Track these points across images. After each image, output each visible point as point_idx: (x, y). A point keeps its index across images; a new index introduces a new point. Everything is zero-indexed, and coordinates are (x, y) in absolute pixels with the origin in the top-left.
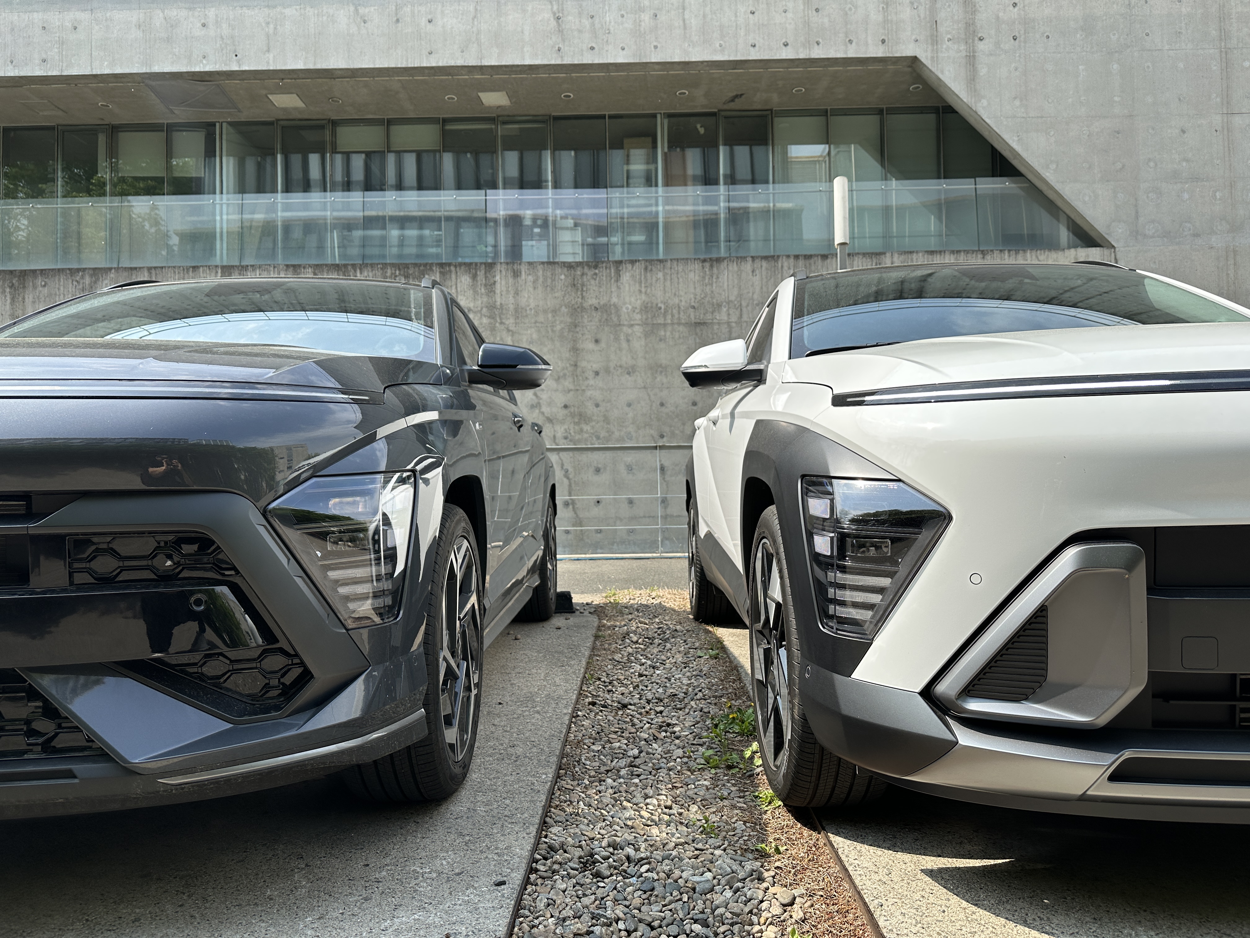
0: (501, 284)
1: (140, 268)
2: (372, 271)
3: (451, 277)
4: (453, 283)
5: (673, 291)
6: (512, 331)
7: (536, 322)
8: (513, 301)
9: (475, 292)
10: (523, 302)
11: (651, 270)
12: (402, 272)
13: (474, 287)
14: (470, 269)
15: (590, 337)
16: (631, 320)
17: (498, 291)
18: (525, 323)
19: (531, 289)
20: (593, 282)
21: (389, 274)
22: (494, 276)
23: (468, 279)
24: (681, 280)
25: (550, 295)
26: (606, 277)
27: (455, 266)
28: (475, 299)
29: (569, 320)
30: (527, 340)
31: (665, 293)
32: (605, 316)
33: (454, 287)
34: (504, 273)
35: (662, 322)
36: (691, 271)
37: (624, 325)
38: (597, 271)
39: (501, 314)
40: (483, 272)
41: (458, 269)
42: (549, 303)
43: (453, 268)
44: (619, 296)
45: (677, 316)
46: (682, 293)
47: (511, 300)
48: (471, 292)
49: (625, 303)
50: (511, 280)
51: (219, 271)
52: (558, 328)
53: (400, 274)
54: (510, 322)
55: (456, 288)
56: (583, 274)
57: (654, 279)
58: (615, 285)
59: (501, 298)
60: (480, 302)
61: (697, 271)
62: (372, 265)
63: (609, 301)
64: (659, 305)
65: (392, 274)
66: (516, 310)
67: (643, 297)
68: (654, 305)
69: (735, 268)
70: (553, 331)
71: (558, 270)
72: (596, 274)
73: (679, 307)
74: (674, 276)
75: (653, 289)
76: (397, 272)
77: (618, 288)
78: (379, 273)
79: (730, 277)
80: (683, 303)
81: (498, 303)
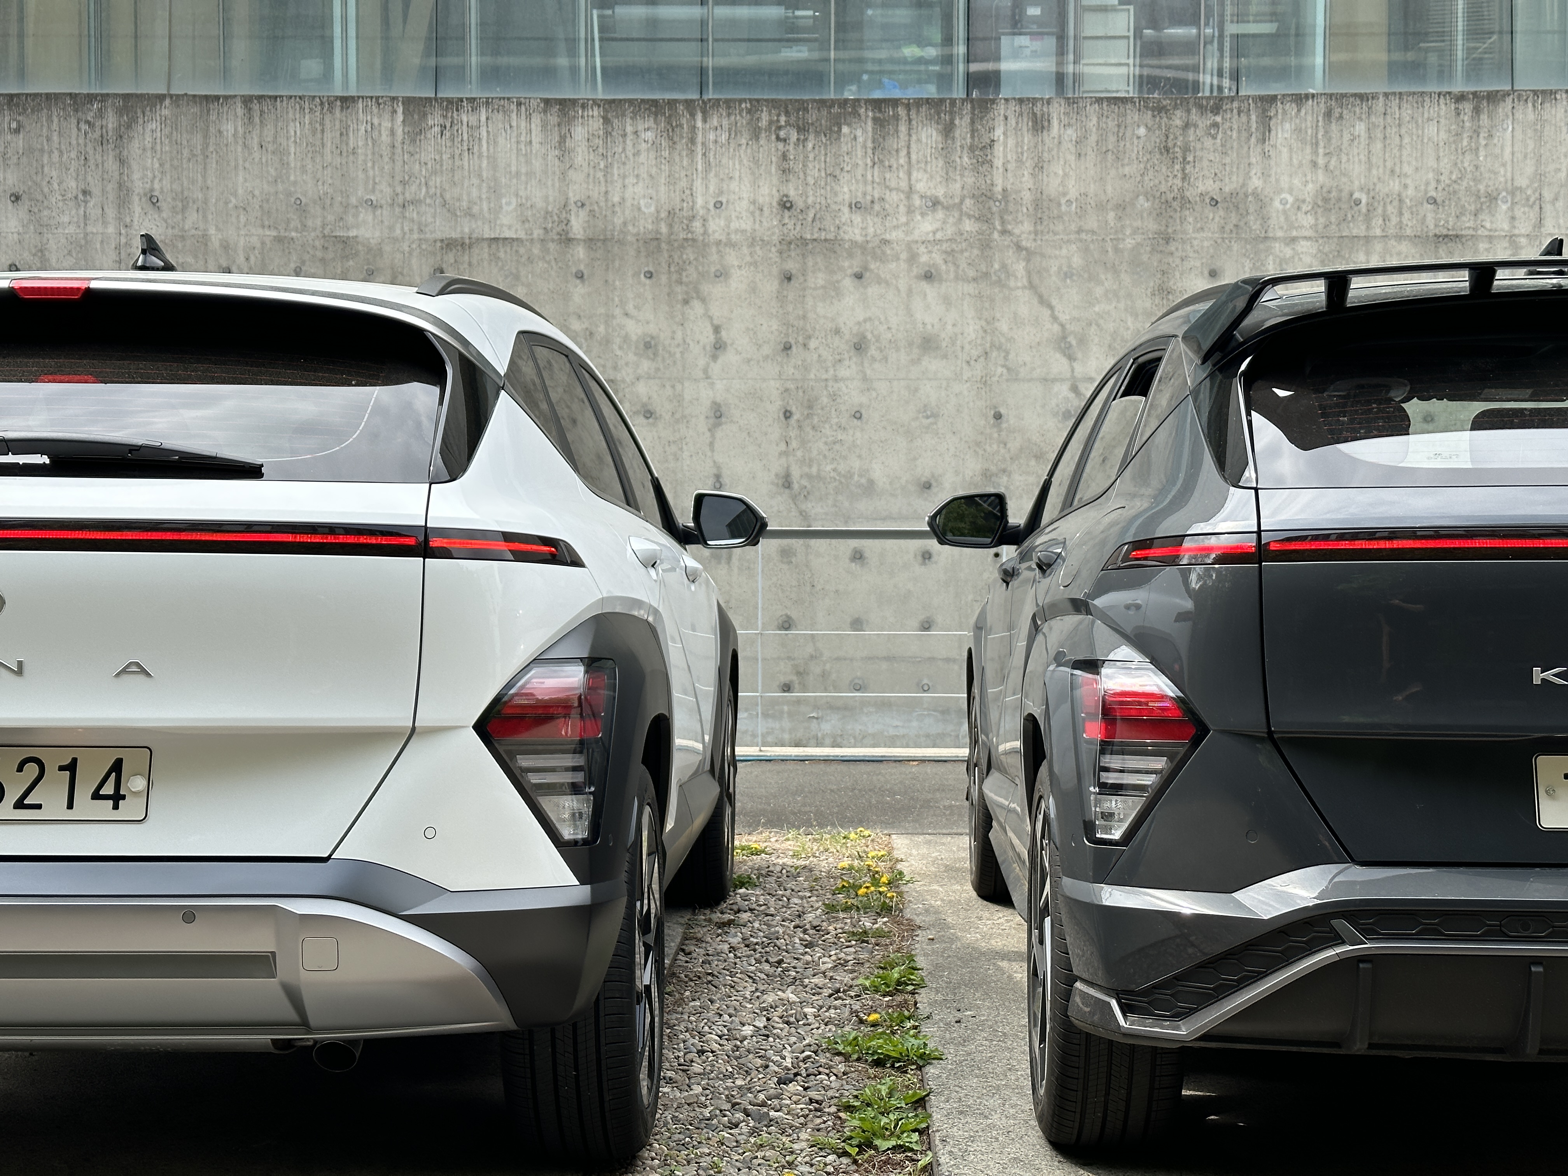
0: (1005, 146)
1: (226, 98)
2: (729, 115)
3: (897, 131)
4: (902, 143)
5: (1389, 164)
6: (1026, 249)
7: (1080, 231)
8: (1031, 185)
9: (949, 164)
10: (1052, 186)
11: (1341, 117)
12: (793, 119)
13: (946, 152)
14: (939, 114)
15: (1198, 264)
16: (1291, 227)
17: (998, 163)
18: (1055, 234)
19: (1072, 158)
20: (1208, 142)
21: (764, 123)
22: (992, 129)
23: (934, 133)
24: (1406, 140)
25: (1113, 172)
26: (1239, 131)
27: (908, 107)
28: (947, 179)
29: (1152, 225)
30: (1060, 268)
31: (1369, 170)
32: (1234, 219)
33: (903, 153)
34: (1012, 121)
35: (1363, 233)
36: (1429, 119)
37: (1275, 239)
38: (1218, 119)
39: (1003, 212)
40: (967, 119)
41: (913, 113)
42: (1109, 189)
43: (901, 111)
44: (1265, 175)
45: (1394, 220)
46: (1407, 169)
47: (1027, 181)
48: (941, 163)
49: (1280, 191)
50: (1027, 138)
51: (400, 110)
52: (1129, 243)
53: (788, 123)
54: (1024, 229)
55: (909, 153)
56: (1187, 126)
57: (1347, 137)
58: (1259, 149)
59: (1005, 178)
60: (958, 186)
61: (1443, 121)
62: (728, 103)
63: (1244, 185)
64: (1356, 195)
65: (771, 122)
66: (1037, 204)
67: (1321, 177)
68: (1345, 195)
69: (1531, 116)
70: (1117, 250)
71: (1132, 116)
72: (1215, 125)
73: (1401, 201)
74: (1392, 131)
75: (1344, 159)
76: (783, 119)
77: (1265, 156)
78: (743, 120)
79: (1519, 135)
80: (1410, 192)
81: (999, 189)
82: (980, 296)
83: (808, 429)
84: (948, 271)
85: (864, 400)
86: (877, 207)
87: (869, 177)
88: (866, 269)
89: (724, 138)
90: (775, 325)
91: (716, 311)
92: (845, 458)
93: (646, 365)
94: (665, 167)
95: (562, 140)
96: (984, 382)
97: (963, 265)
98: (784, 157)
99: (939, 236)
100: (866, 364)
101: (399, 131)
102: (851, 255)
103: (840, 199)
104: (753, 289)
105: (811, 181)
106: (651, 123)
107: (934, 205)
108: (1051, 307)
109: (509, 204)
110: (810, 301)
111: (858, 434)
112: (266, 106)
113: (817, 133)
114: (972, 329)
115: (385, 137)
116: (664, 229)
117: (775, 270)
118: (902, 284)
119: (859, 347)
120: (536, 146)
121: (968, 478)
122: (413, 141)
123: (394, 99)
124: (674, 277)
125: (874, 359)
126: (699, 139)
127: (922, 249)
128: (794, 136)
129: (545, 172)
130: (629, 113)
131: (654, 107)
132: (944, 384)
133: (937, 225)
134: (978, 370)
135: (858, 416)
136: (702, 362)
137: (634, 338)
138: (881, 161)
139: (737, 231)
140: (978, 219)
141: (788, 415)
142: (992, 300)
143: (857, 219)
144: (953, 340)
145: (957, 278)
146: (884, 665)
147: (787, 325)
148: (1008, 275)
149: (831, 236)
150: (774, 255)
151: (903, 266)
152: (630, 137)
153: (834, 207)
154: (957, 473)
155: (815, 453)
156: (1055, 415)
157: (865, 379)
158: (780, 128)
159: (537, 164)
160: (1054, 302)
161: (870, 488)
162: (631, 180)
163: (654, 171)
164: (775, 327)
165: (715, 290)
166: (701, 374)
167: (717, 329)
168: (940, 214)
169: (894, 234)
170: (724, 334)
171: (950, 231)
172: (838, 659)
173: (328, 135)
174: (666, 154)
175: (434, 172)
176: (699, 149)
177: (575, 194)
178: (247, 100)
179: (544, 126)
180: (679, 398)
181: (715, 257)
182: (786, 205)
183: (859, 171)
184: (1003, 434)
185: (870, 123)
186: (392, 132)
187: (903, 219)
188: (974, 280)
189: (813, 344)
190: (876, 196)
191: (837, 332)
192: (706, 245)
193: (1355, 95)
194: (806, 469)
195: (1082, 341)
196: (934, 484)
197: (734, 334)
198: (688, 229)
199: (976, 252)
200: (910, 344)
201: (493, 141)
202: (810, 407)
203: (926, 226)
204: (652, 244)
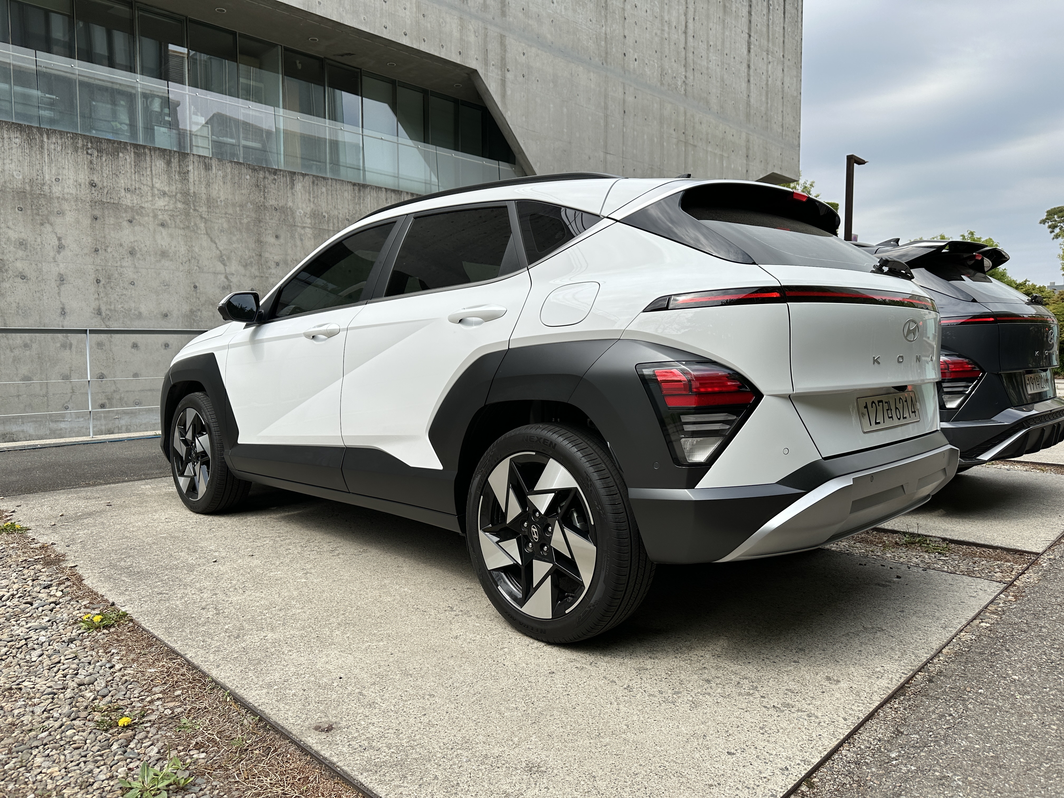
0: (194, 174)
2: (61, 138)
3: (145, 159)
4: (148, 166)
5: (334, 204)
6: (205, 218)
7: (226, 213)
8: (205, 192)
9: (170, 177)
10: (214, 194)
11: (317, 184)
12: (95, 146)
13: (168, 172)
14: (164, 155)
15: (271, 232)
16: (303, 222)
17: (191, 180)
18: (216, 213)
19: (221, 183)
20: (273, 186)
21: (80, 145)
22: (188, 166)
23: (163, 163)
24: (339, 197)
25: (238, 192)
26: (283, 183)
27: (150, 150)
28: (169, 184)
29: (253, 215)
30: (219, 228)
31: (328, 205)
32: (283, 216)
33: (149, 170)
34: (196, 164)
35: (327, 228)
36: (345, 190)
37: (298, 226)
38: (276, 177)
39: (194, 201)
40: (177, 160)
41: (152, 153)
42: (237, 198)
43: (147, 151)
44: (293, 202)
45: (336, 225)
46: (340, 207)
47: (203, 190)
48: (166, 177)
49: (299, 208)
50: (203, 172)
52: (245, 221)
53: (92, 147)
54: (203, 209)
55: (151, 170)
56: (264, 178)
57: (320, 192)
58: (290, 192)
59: (194, 187)
60: (174, 187)
62: (61, 133)
63: (286, 204)
64: (324, 214)
65: (83, 145)
66: (208, 200)
67: (312, 206)
68: (320, 213)
70: (241, 223)
71: (244, 170)
72: (275, 179)
73: (338, 218)
74: (334, 192)
75: (319, 200)
76: (89, 145)
77: (293, 194)
78: (69, 142)
79: (372, 201)
80: (341, 215)
81: (192, 191)
83: (109, 288)
84: (171, 224)
85: (135, 277)
86: (137, 192)
87: (133, 178)
88: (134, 218)
89: (59, 148)
90: (90, 239)
91: (60, 231)
92: (127, 302)
93: (20, 253)
94: (27, 158)
96: (189, 272)
97: (178, 221)
98: (91, 162)
99: (166, 208)
100: (135, 261)
102: (126, 211)
103: (119, 185)
104: (78, 222)
105: (105, 175)
106: (18, 135)
107: (164, 194)
108: (216, 244)
110: (107, 231)
111: (133, 292)
113: (107, 154)
114: (183, 250)
116: (28, 188)
117: (89, 215)
118: (151, 227)
121: (183, 312)
124: (35, 212)
125: (139, 259)
126: (46, 147)
127: (159, 213)
128: (96, 153)
130: (5, 128)
131: (19, 128)
132: (172, 271)
133: (166, 203)
134: (186, 267)
135: (132, 283)
136: (52, 254)
137: (13, 240)
138: (139, 172)
139: (68, 193)
140: (184, 203)
141: (98, 281)
142: (191, 238)
143: (128, 196)
144: (175, 253)
146: (149, 393)
147: (96, 240)
148: (197, 229)
149: (115, 202)
150: (87, 206)
151: (151, 219)
152: (6, 140)
153: (118, 189)
154: (179, 310)
155: (113, 299)
156: (219, 288)
157: (135, 267)
158: (88, 149)
160: (217, 241)
161: (140, 316)
162: (7, 161)
163: (21, 159)
164: (90, 241)
165: (58, 220)
166: (52, 260)
167: (59, 239)
168: (167, 199)
169: (146, 204)
170: (63, 241)
171: (171, 207)
172: (127, 391)
174: (27, 151)
176: (46, 152)
180: (40, 271)
181: (57, 205)
182: (93, 185)
183: (129, 175)
184: (198, 294)
185: (132, 154)
187: (150, 199)
188: (183, 228)
189: (109, 250)
190: (137, 186)
191: (121, 245)
193: (321, 177)
194: (109, 307)
195: (229, 258)
196: (169, 314)
197: (68, 241)
198: (41, 189)
199: (183, 217)
200: (156, 254)
202: (109, 278)
203: (161, 203)
204: (21, 194)
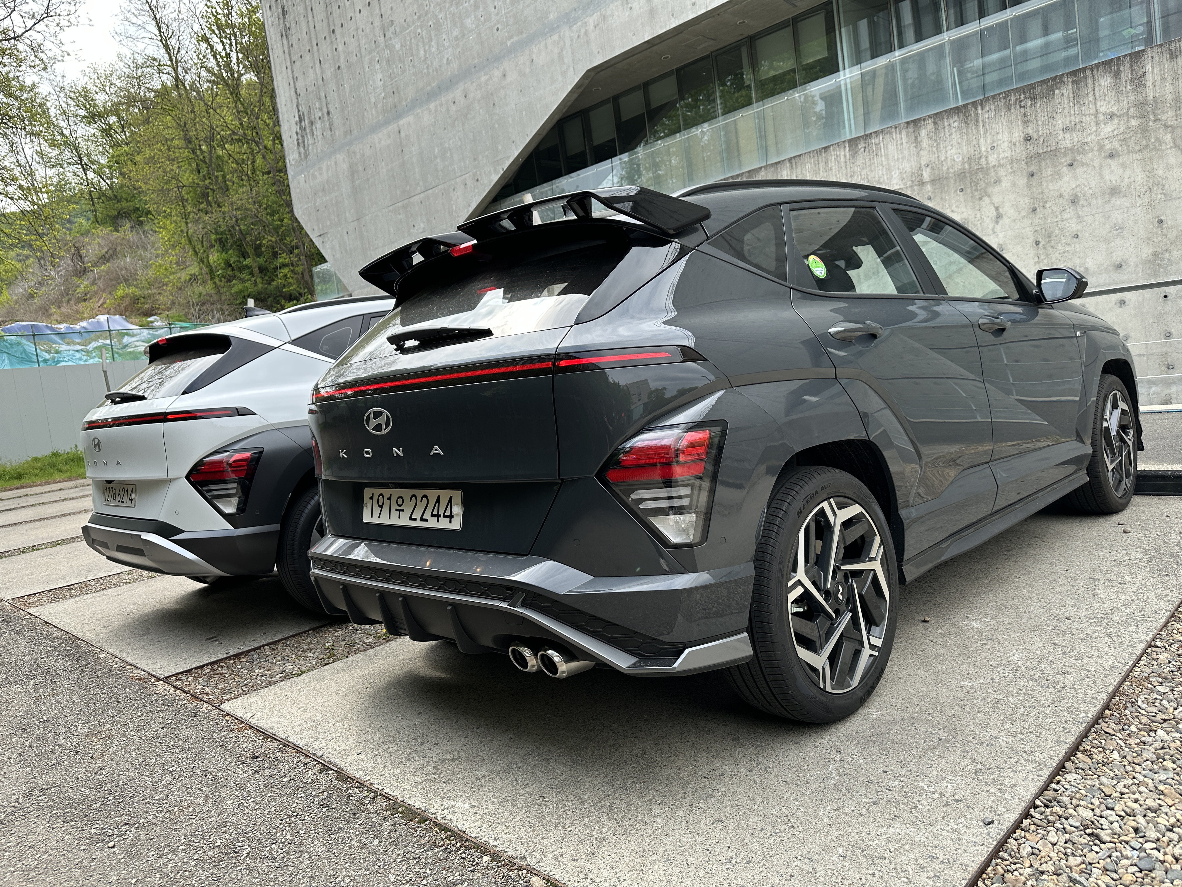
0: (1153, 73)
1: (783, 161)
2: (994, 103)
3: (1086, 84)
4: (1090, 89)
6: (1171, 126)
8: (1171, 90)
9: (1119, 92)
12: (1028, 95)
13: (1116, 87)
14: (1110, 68)
17: (1149, 83)
21: (1012, 102)
22: (1144, 66)
23: (1109, 79)
27: (1092, 69)
28: (1119, 101)
33: (1091, 94)
34: (1157, 58)
39: (1155, 110)
40: (1128, 66)
41: (1095, 72)
43: (1088, 73)
47: (1169, 88)
48: (1114, 93)
50: (1167, 65)
51: (847, 145)
53: (1025, 98)
54: (1168, 115)
55: (1094, 93)
59: (1154, 90)
60: (1125, 102)
62: (993, 97)
65: (1016, 100)
66: (1176, 99)
76: (1022, 96)
78: (1001, 103)
81: (1151, 97)
82: (1144, 159)
83: (1049, 248)
84: (1122, 151)
85: (1079, 228)
86: (1078, 127)
87: (1072, 112)
88: (1075, 160)
89: (993, 115)
90: (1027, 200)
91: (996, 200)
92: (1071, 259)
94: (965, 137)
95: (916, 138)
96: (1150, 205)
97: (1132, 144)
98: (1025, 115)
99: (1115, 133)
100: (1079, 209)
101: (848, 155)
102: (1065, 155)
103: (1057, 127)
104: (1014, 185)
105: (1040, 123)
106: (956, 118)
107: (1111, 117)
109: (896, 174)
110: (1045, 184)
111: (1077, 246)
112: (797, 159)
113: (1041, 98)
114: (1140, 177)
115: (842, 159)
117: (1025, 173)
118: (1096, 164)
119: (1074, 201)
120: (905, 144)
121: (1144, 258)
122: (853, 157)
123: (844, 142)
124: (974, 188)
125: (1083, 206)
126: (980, 119)
127: (1107, 142)
128: (1029, 102)
129: (910, 155)
130: (945, 117)
131: (957, 110)
132: (1126, 210)
133: (1114, 127)
134: (1146, 198)
135: (1076, 236)
138: (1078, 102)
139: (1003, 158)
140: (1139, 118)
141: (1037, 243)
142: (1152, 159)
143: (1067, 135)
144: (1129, 186)
145: (1129, 152)
147: (1034, 198)
148: (1161, 143)
149: (1054, 148)
150: (1023, 165)
151: (1096, 153)
152: (947, 127)
153: (1054, 133)
154: (1137, 256)
155: (1054, 259)
157: (1079, 217)
158: (1021, 101)
159: (906, 152)
162: (949, 148)
163: (960, 140)
165: (994, 190)
166: (991, 232)
167: (997, 209)
168: (1116, 121)
169: (1089, 138)
170: (1001, 210)
171: (1122, 129)
173: (821, 165)
174: (964, 131)
175: (863, 169)
176: (981, 124)
177: (924, 161)
178: (790, 160)
179: (907, 135)
181: (993, 174)
182: (1028, 139)
183: (1066, 111)
184: (1165, 230)
185: (1070, 84)
186: (845, 156)
187: (1094, 129)
188: (1139, 151)
189: (1048, 205)
190: (1077, 121)
191: (1061, 196)
192: (988, 169)
196: (1123, 264)
197: (1008, 209)
198: (979, 164)
199: (1139, 135)
200: (1104, 194)
201: (886, 148)
202: (1049, 237)
203: (1107, 129)
204: (961, 175)
